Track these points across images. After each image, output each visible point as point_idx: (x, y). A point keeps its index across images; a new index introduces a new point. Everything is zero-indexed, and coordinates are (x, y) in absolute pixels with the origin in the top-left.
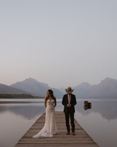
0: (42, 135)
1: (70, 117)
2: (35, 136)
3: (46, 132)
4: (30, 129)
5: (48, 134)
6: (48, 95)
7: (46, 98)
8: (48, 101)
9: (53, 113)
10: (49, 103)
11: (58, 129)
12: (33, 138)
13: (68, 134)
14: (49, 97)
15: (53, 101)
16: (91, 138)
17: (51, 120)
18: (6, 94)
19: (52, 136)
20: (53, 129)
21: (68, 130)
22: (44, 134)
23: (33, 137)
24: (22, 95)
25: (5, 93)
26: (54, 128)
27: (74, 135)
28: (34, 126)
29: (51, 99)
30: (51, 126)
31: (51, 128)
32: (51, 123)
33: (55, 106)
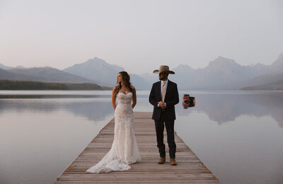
0: (107, 166)
1: (165, 129)
2: (92, 170)
3: (117, 158)
4: (87, 149)
5: (120, 162)
6: (120, 83)
7: (114, 88)
8: (120, 94)
9: (130, 119)
10: (122, 98)
11: (141, 149)
12: (89, 173)
13: (163, 162)
14: (121, 87)
15: (130, 94)
16: (211, 173)
17: (126, 135)
18: (58, 84)
19: (129, 167)
20: (132, 152)
21: (163, 154)
22: (113, 164)
23: (88, 171)
24: (84, 84)
25: (56, 82)
26: (132, 150)
27: (175, 165)
28: (95, 142)
29: (126, 92)
30: (126, 146)
31: (126, 151)
32: (126, 139)
33: (133, 106)
